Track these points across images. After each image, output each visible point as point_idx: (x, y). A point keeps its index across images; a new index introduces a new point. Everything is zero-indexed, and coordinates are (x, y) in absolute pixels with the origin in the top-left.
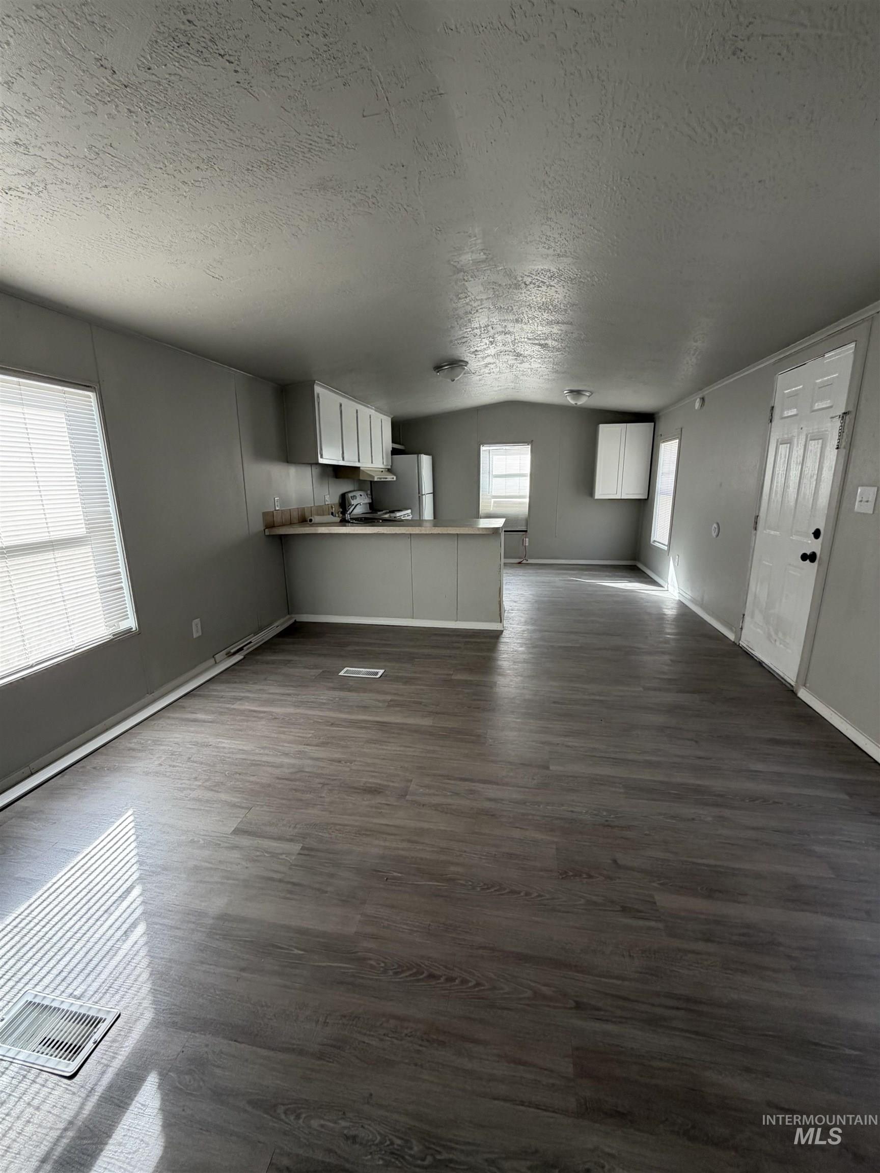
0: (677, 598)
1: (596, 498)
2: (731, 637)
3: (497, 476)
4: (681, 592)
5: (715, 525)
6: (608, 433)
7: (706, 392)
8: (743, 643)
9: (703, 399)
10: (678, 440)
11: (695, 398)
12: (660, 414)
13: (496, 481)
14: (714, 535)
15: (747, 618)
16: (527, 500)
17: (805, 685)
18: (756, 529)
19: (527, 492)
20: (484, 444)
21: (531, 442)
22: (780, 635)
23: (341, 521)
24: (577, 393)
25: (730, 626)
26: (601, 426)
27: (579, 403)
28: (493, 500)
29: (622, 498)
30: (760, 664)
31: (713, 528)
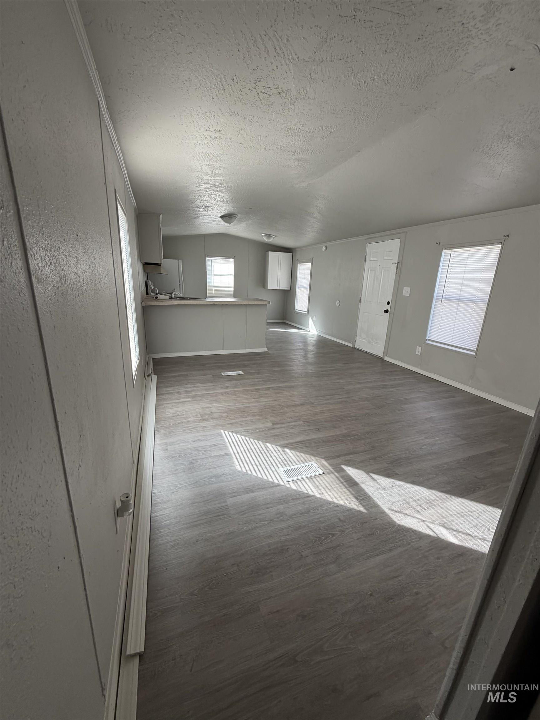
0: (317, 334)
1: (269, 288)
2: (351, 345)
3: (215, 275)
4: (318, 331)
5: (338, 301)
6: (273, 256)
7: (328, 244)
8: (356, 346)
9: (326, 247)
10: (310, 263)
11: (322, 245)
12: (297, 250)
13: (215, 278)
14: (337, 305)
15: (357, 338)
16: (233, 289)
17: (386, 356)
18: (360, 302)
19: (232, 284)
20: (208, 256)
21: (234, 257)
22: (374, 340)
23: (170, 298)
24: (268, 236)
25: (349, 342)
26: (270, 252)
27: (269, 241)
28: (214, 288)
29: (280, 289)
30: (366, 352)
31: (337, 303)
